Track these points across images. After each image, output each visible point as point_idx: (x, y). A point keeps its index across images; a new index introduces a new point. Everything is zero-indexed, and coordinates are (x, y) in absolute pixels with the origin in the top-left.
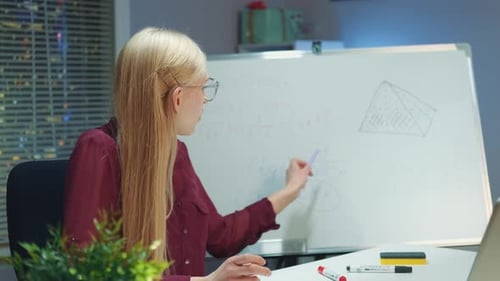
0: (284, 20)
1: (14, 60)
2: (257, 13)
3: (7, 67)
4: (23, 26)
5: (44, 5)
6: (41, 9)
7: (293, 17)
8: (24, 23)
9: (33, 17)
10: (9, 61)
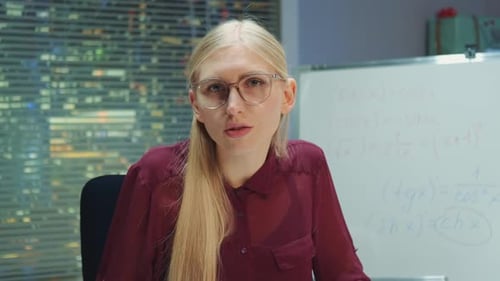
0: (477, 27)
1: (174, 77)
2: (446, 22)
3: (168, 84)
4: (185, 42)
5: (207, 19)
6: (204, 23)
7: (486, 24)
8: (185, 38)
9: (194, 32)
10: (168, 78)
